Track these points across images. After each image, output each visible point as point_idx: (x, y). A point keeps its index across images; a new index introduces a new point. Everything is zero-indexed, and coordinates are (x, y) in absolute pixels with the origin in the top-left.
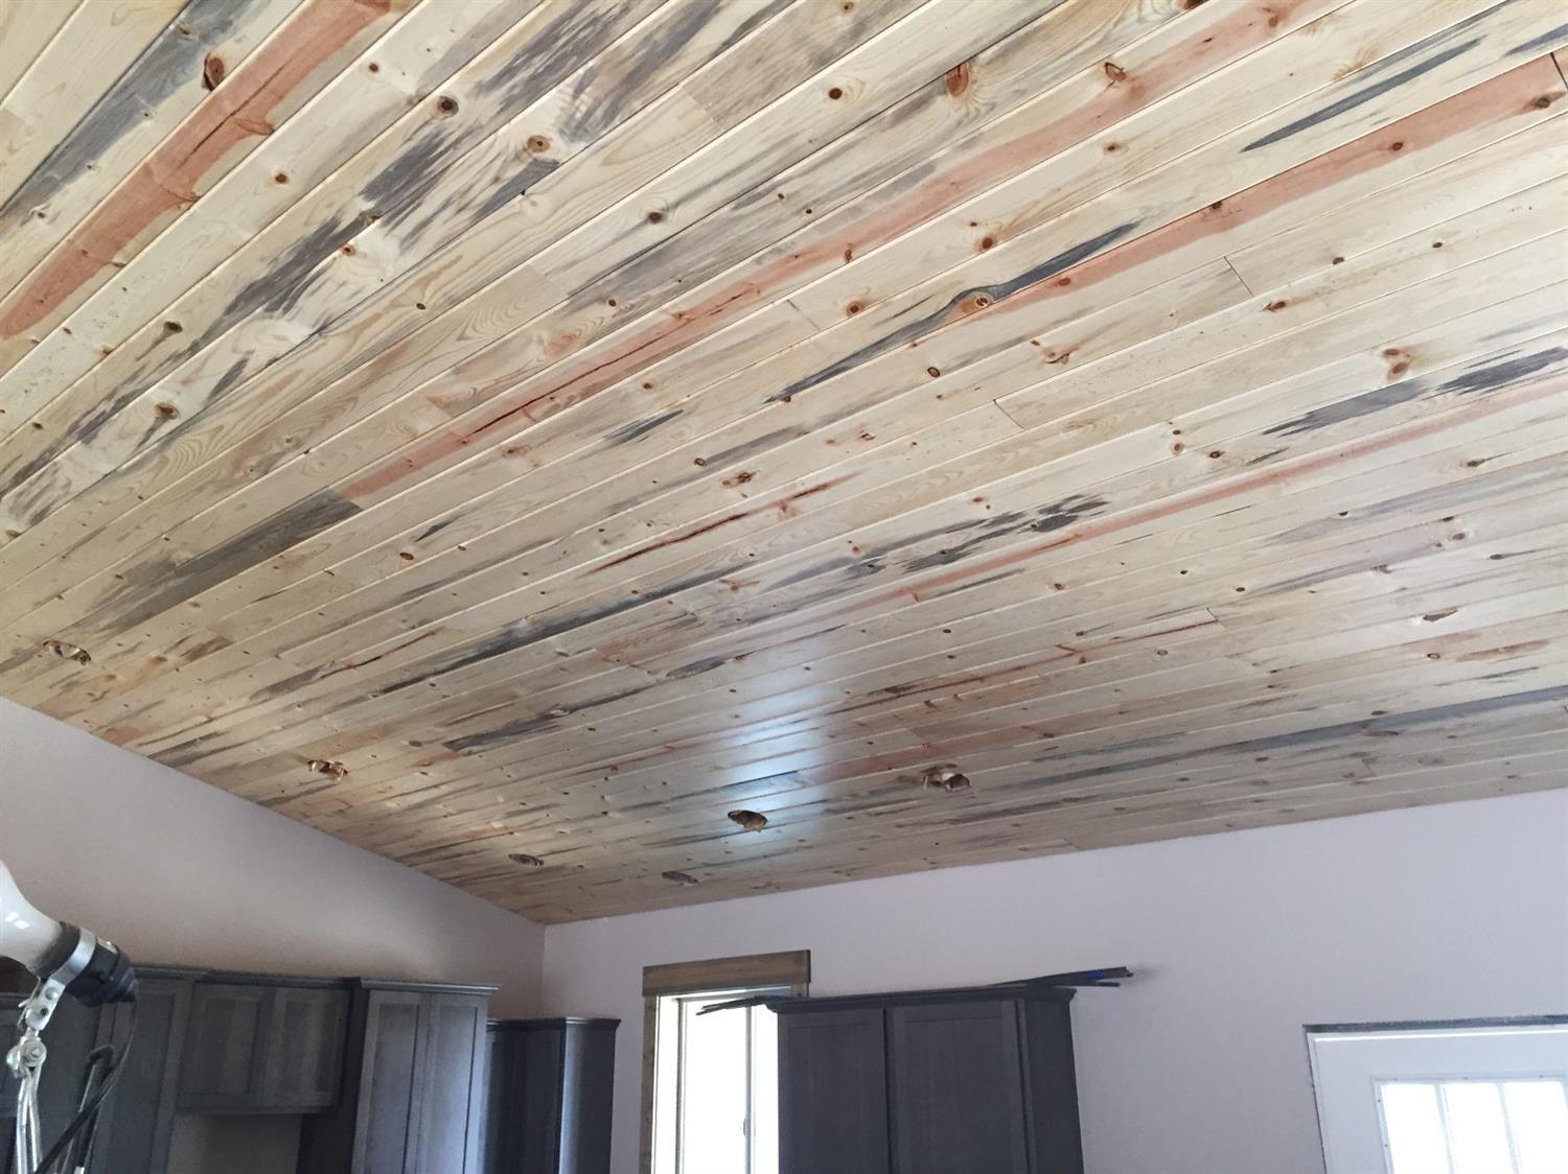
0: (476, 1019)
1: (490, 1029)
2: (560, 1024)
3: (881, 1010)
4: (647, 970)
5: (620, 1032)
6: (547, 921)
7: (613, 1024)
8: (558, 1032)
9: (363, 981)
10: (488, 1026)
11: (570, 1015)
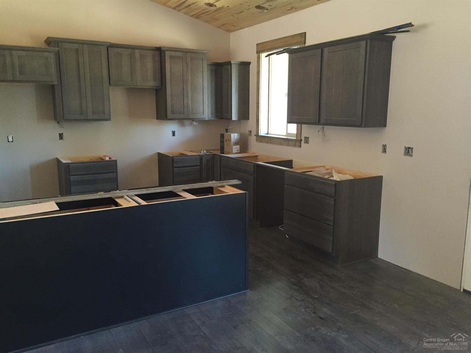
0: (203, 62)
1: (208, 65)
2: (229, 63)
3: (321, 49)
4: (257, 45)
5: (251, 66)
6: (230, 31)
7: (249, 64)
8: (230, 66)
9: (162, 48)
10: (208, 64)
11: (232, 60)
